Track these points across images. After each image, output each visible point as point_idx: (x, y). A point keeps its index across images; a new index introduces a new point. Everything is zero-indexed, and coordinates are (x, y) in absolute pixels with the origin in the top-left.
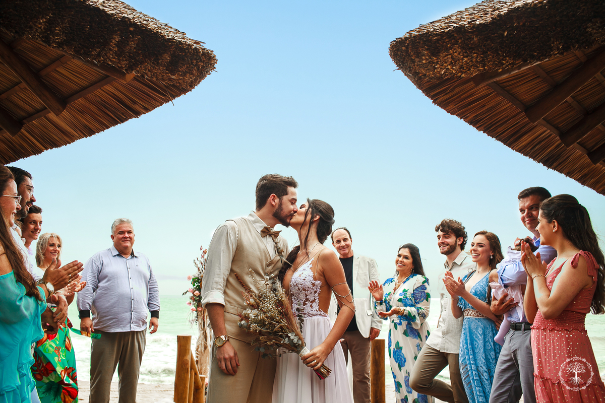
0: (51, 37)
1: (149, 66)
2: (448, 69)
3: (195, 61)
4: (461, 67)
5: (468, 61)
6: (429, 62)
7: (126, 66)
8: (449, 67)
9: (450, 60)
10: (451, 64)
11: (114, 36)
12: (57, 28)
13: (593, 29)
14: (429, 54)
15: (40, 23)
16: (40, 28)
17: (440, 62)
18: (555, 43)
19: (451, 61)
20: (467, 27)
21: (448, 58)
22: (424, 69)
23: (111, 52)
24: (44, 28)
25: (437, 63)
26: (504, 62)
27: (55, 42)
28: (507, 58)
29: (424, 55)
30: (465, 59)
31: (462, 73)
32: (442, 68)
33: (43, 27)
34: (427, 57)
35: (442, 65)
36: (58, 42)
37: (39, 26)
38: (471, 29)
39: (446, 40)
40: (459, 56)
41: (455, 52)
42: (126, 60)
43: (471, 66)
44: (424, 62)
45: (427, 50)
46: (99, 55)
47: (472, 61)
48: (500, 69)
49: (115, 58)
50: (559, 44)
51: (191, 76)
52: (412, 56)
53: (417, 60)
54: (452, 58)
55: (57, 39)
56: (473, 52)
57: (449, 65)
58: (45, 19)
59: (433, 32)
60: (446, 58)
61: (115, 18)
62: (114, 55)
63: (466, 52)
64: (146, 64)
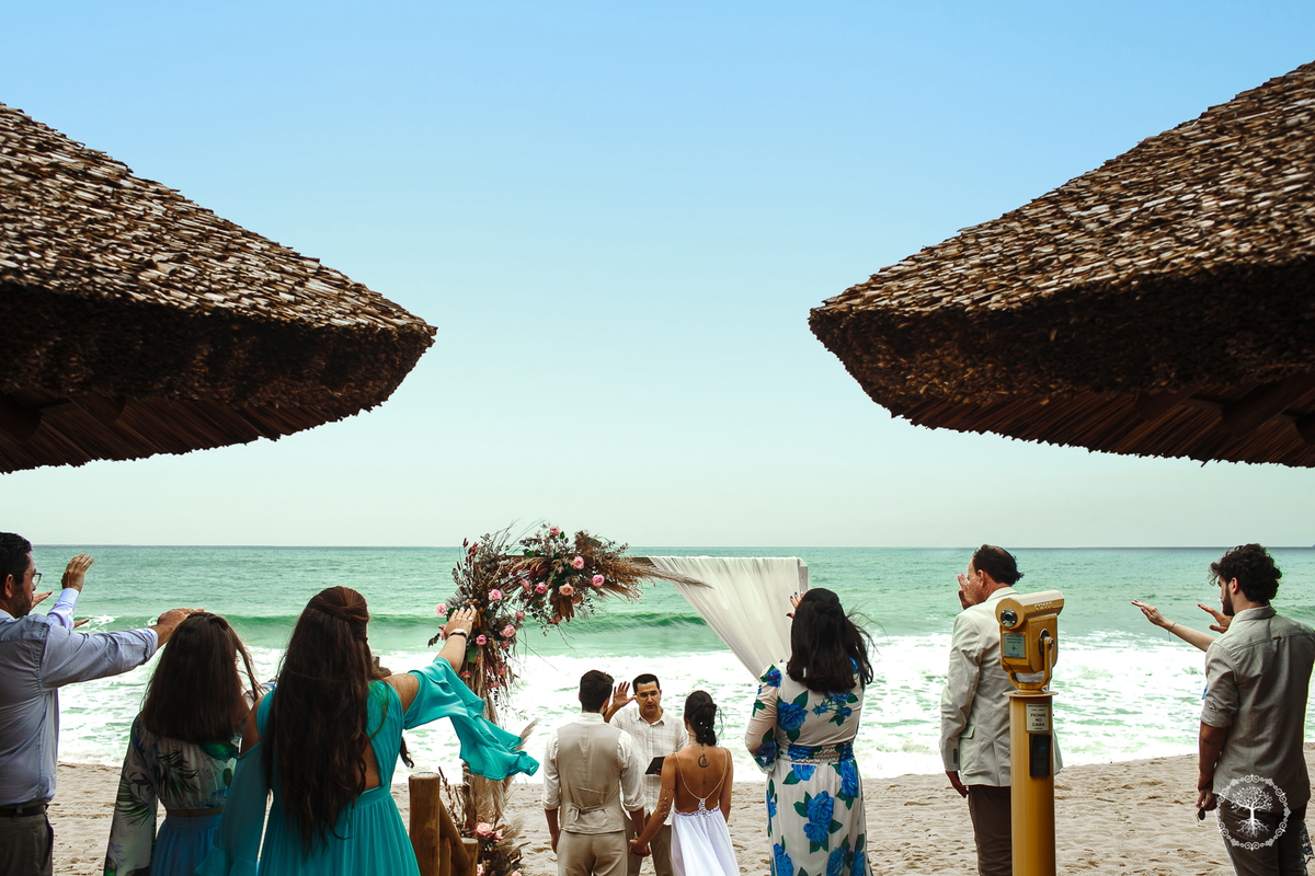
0: (63, 376)
1: (283, 385)
2: (934, 384)
3: (383, 355)
4: (961, 384)
5: (977, 376)
6: (893, 367)
7: (230, 396)
8: (936, 381)
9: (936, 369)
10: (939, 375)
11: (200, 347)
12: (74, 359)
13: (1239, 351)
14: (892, 351)
15: (36, 357)
16: (37, 365)
17: (916, 368)
18: (1161, 365)
19: (940, 371)
20: (969, 312)
21: (932, 364)
22: (882, 378)
23: (196, 378)
24: (45, 365)
25: (909, 371)
26: (1052, 386)
27: (72, 385)
28: (1059, 380)
29: (880, 352)
30: (970, 371)
31: (965, 395)
32: (918, 382)
33: (41, 364)
34: (888, 357)
35: (921, 376)
36: (79, 383)
37: (34, 361)
38: (978, 317)
39: (927, 330)
40: (955, 363)
41: (948, 355)
42: (230, 385)
43: (983, 386)
44: (881, 365)
45: (886, 343)
46: (170, 387)
47: (983, 376)
48: (1043, 399)
49: (204, 386)
50: (1170, 367)
51: (378, 383)
52: (855, 349)
53: (866, 358)
54: (941, 364)
55: (76, 377)
56: (986, 359)
57: (937, 377)
58: (46, 347)
59: (896, 310)
60: (927, 363)
61: (196, 315)
62: (202, 381)
63: (970, 358)
64: (276, 382)
